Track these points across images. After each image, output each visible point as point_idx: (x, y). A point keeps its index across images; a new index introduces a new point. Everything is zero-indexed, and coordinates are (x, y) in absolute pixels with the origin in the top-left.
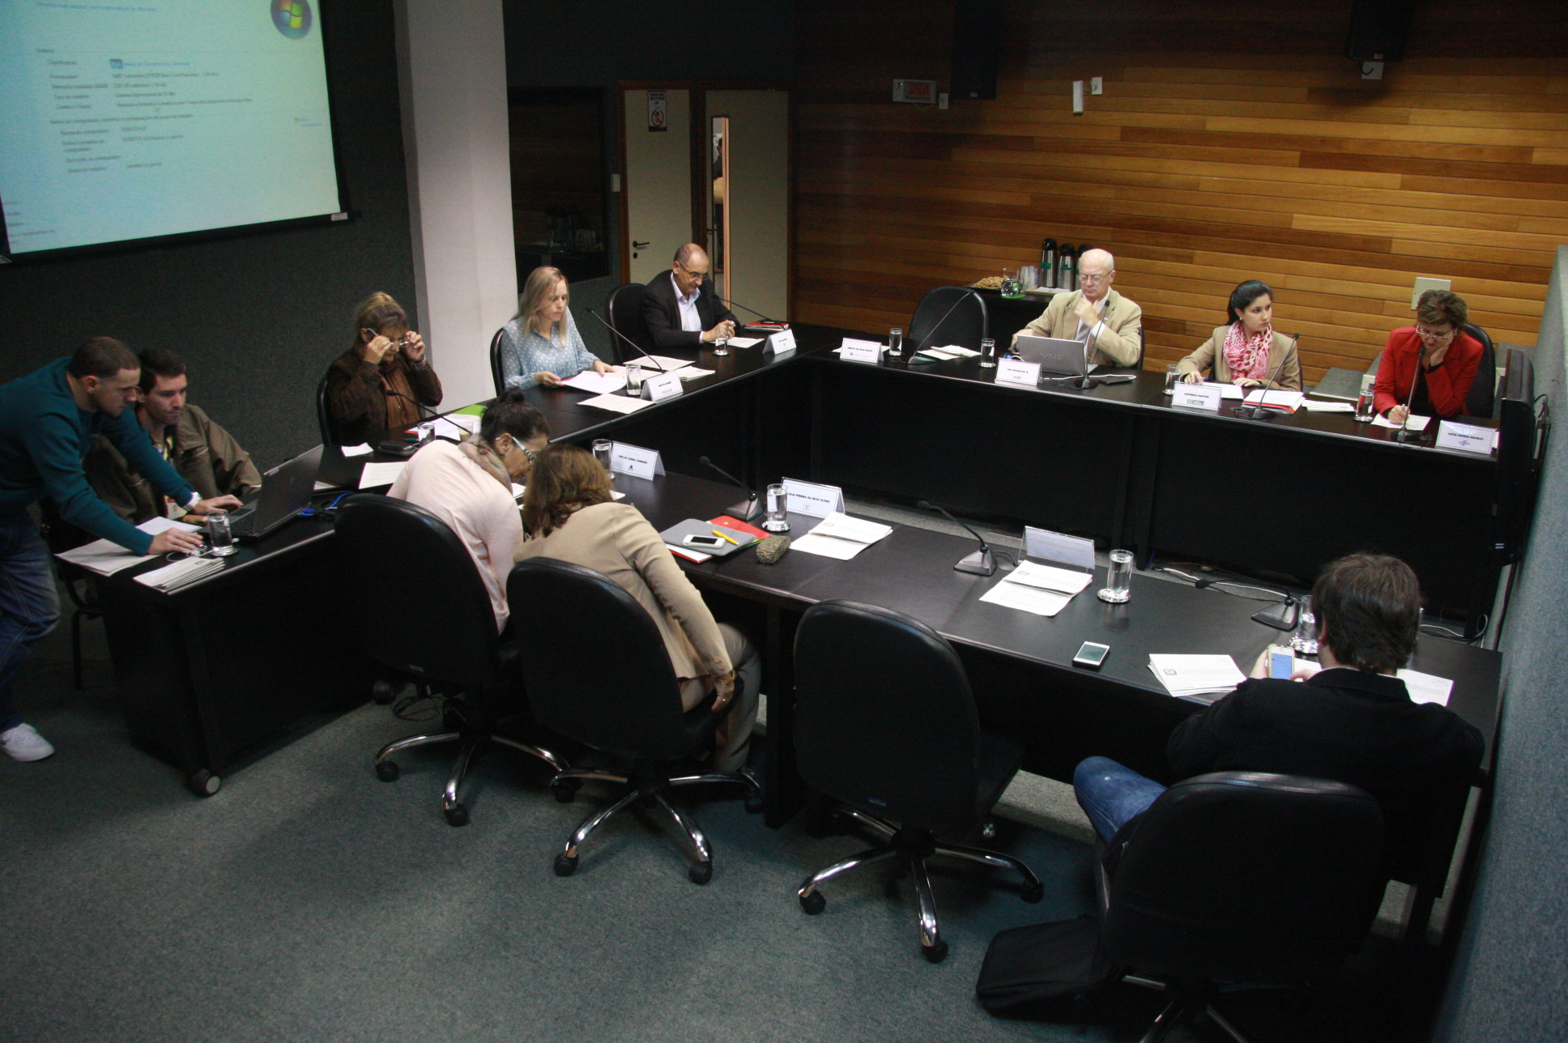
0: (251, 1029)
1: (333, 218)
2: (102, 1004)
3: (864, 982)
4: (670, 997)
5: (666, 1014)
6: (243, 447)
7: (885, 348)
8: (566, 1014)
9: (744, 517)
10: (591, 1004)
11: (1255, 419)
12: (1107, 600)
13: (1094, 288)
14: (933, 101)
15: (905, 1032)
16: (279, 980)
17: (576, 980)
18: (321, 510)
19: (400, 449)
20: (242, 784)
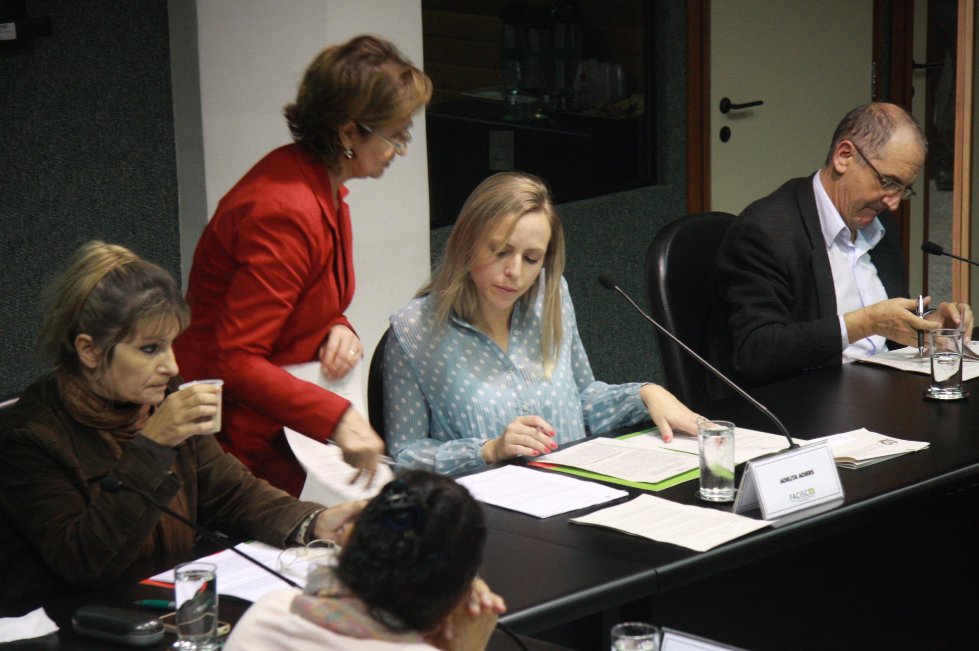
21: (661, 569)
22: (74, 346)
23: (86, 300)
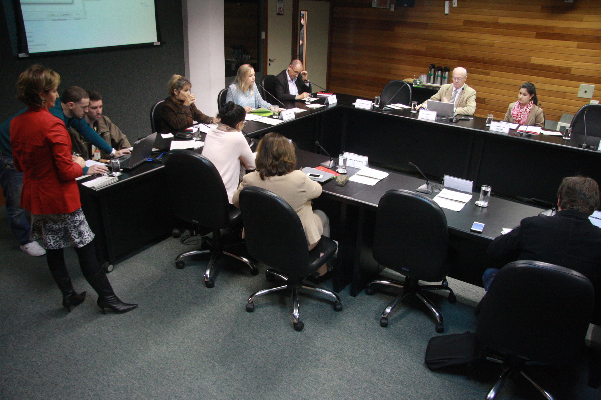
0: (131, 367)
1: (155, 44)
2: (72, 355)
3: (379, 356)
4: (302, 360)
5: (300, 367)
6: (123, 133)
7: (373, 104)
8: (260, 366)
9: (328, 167)
10: (270, 362)
11: (523, 137)
12: (479, 205)
13: (459, 83)
14: (388, 7)
15: (398, 377)
16: (142, 348)
17: (263, 352)
18: (155, 159)
19: (185, 136)
20: (122, 268)
21: (269, 128)
22: (174, 92)
23: (175, 84)
